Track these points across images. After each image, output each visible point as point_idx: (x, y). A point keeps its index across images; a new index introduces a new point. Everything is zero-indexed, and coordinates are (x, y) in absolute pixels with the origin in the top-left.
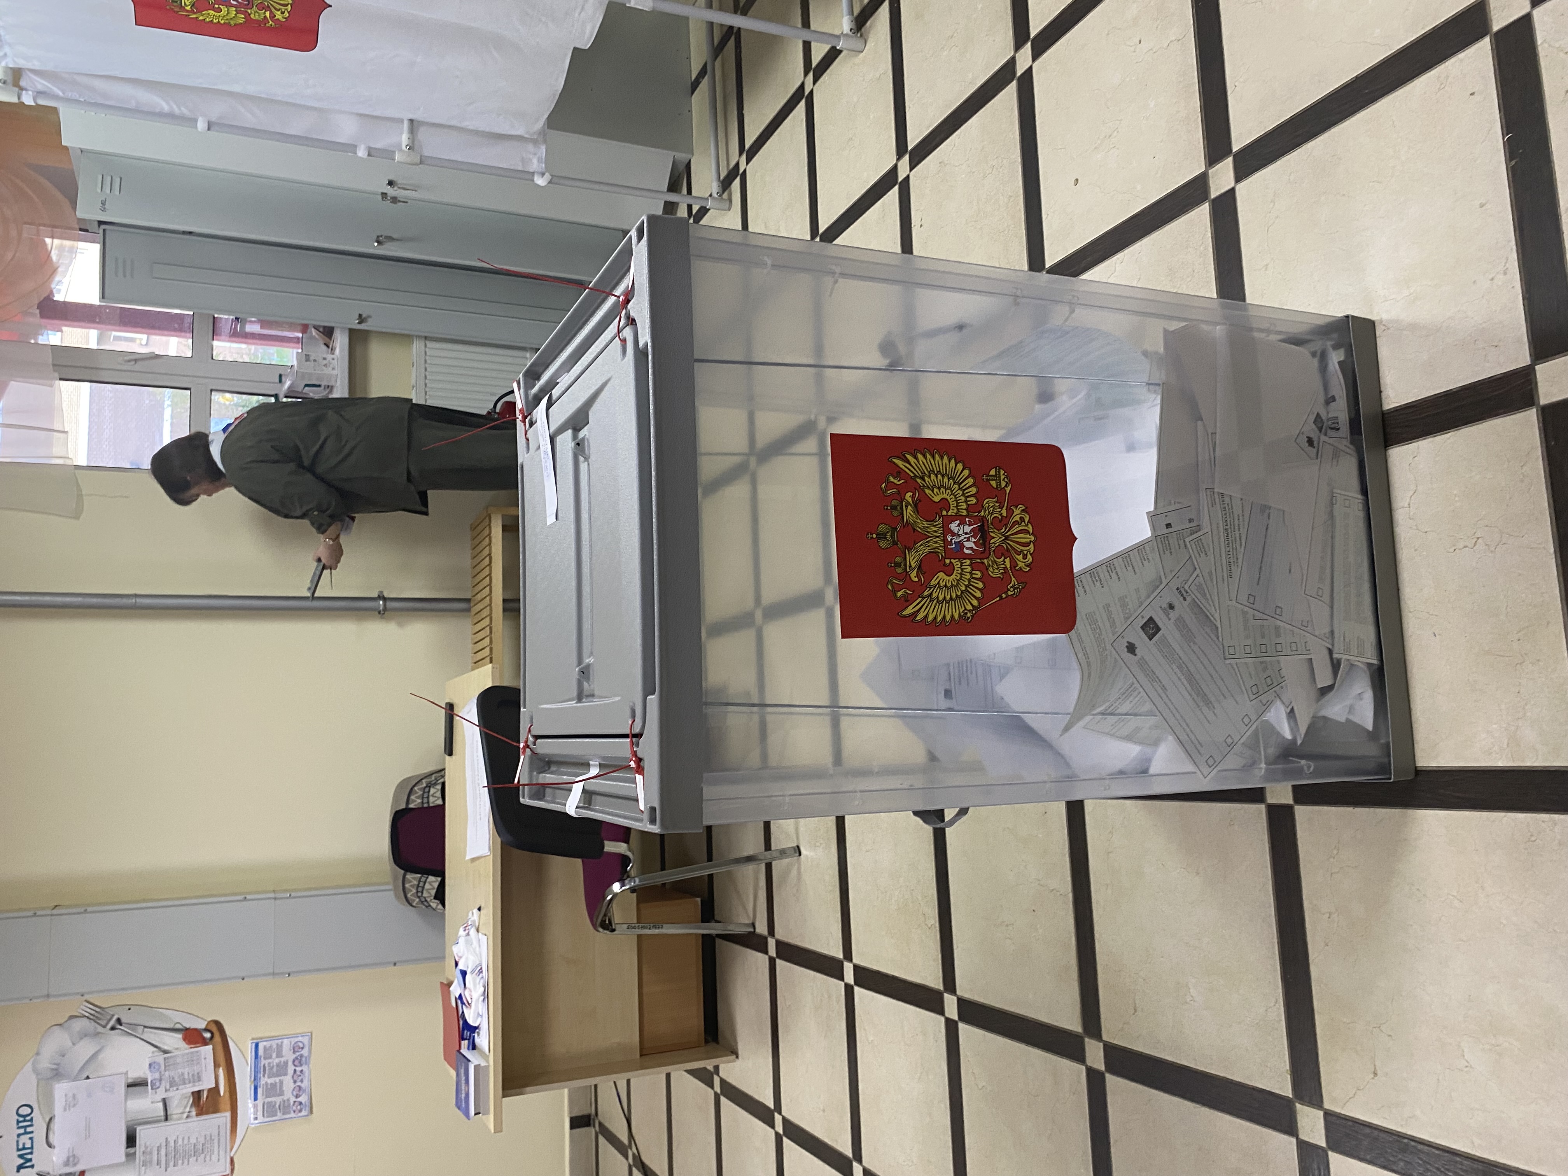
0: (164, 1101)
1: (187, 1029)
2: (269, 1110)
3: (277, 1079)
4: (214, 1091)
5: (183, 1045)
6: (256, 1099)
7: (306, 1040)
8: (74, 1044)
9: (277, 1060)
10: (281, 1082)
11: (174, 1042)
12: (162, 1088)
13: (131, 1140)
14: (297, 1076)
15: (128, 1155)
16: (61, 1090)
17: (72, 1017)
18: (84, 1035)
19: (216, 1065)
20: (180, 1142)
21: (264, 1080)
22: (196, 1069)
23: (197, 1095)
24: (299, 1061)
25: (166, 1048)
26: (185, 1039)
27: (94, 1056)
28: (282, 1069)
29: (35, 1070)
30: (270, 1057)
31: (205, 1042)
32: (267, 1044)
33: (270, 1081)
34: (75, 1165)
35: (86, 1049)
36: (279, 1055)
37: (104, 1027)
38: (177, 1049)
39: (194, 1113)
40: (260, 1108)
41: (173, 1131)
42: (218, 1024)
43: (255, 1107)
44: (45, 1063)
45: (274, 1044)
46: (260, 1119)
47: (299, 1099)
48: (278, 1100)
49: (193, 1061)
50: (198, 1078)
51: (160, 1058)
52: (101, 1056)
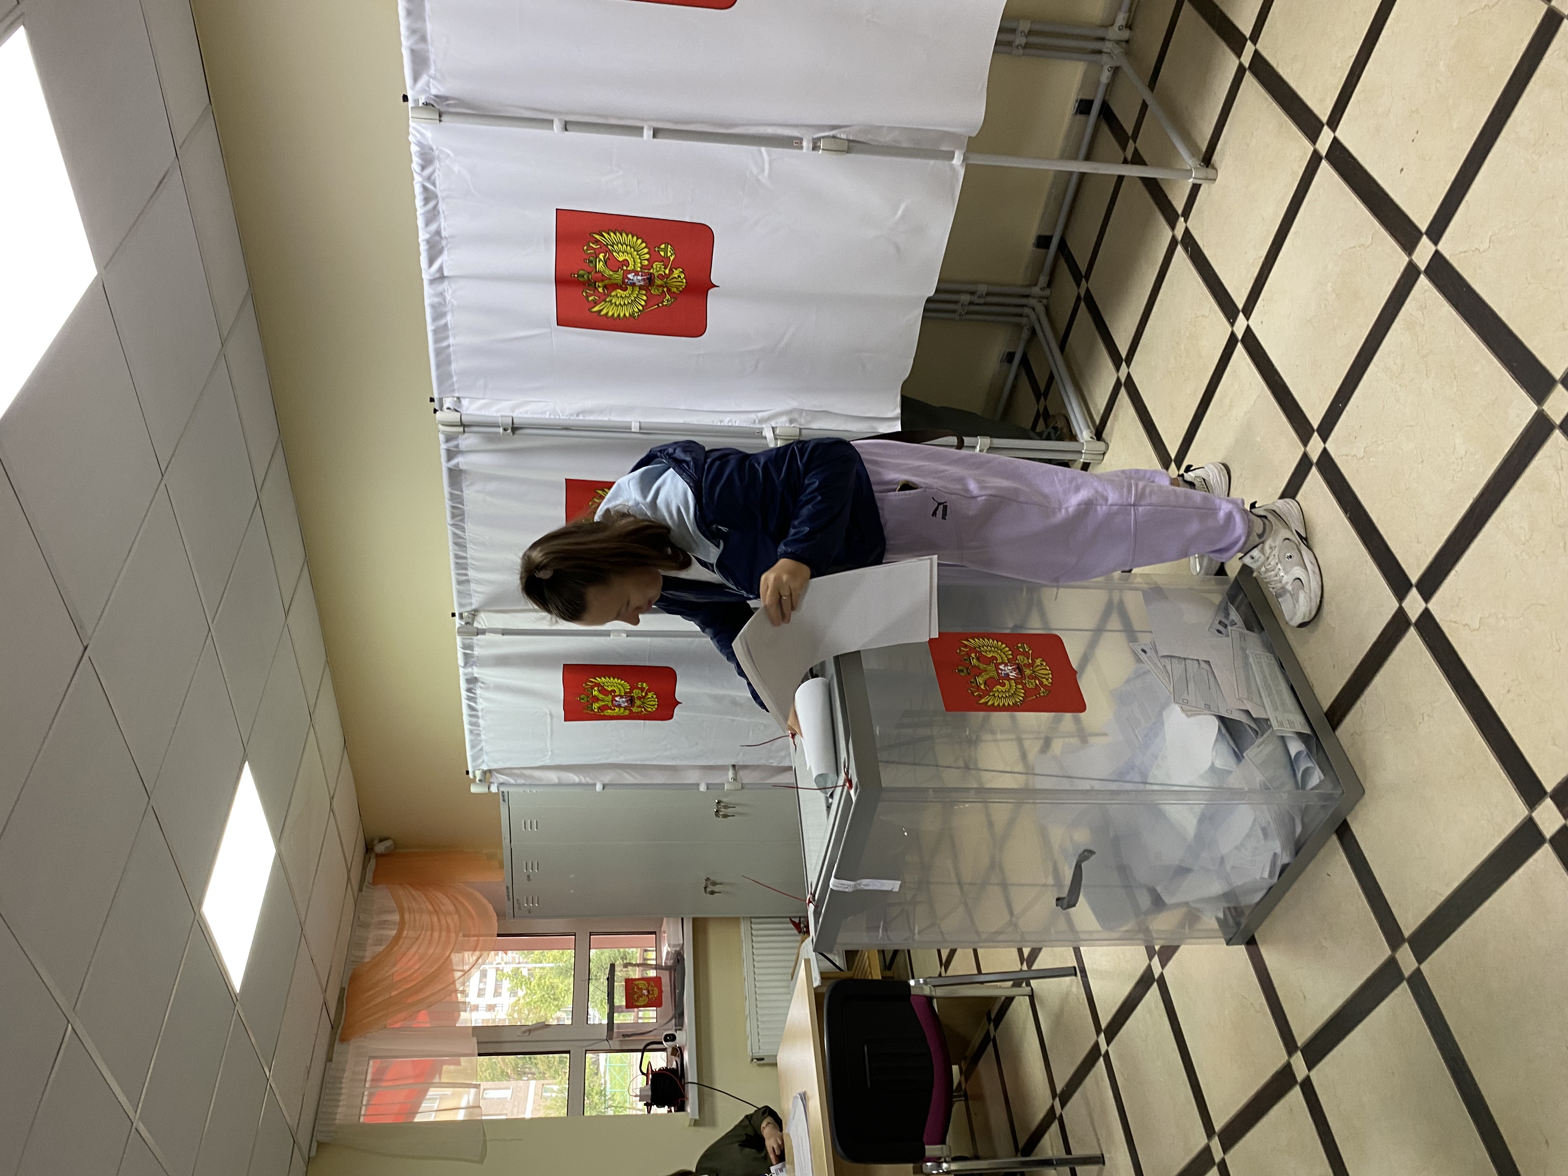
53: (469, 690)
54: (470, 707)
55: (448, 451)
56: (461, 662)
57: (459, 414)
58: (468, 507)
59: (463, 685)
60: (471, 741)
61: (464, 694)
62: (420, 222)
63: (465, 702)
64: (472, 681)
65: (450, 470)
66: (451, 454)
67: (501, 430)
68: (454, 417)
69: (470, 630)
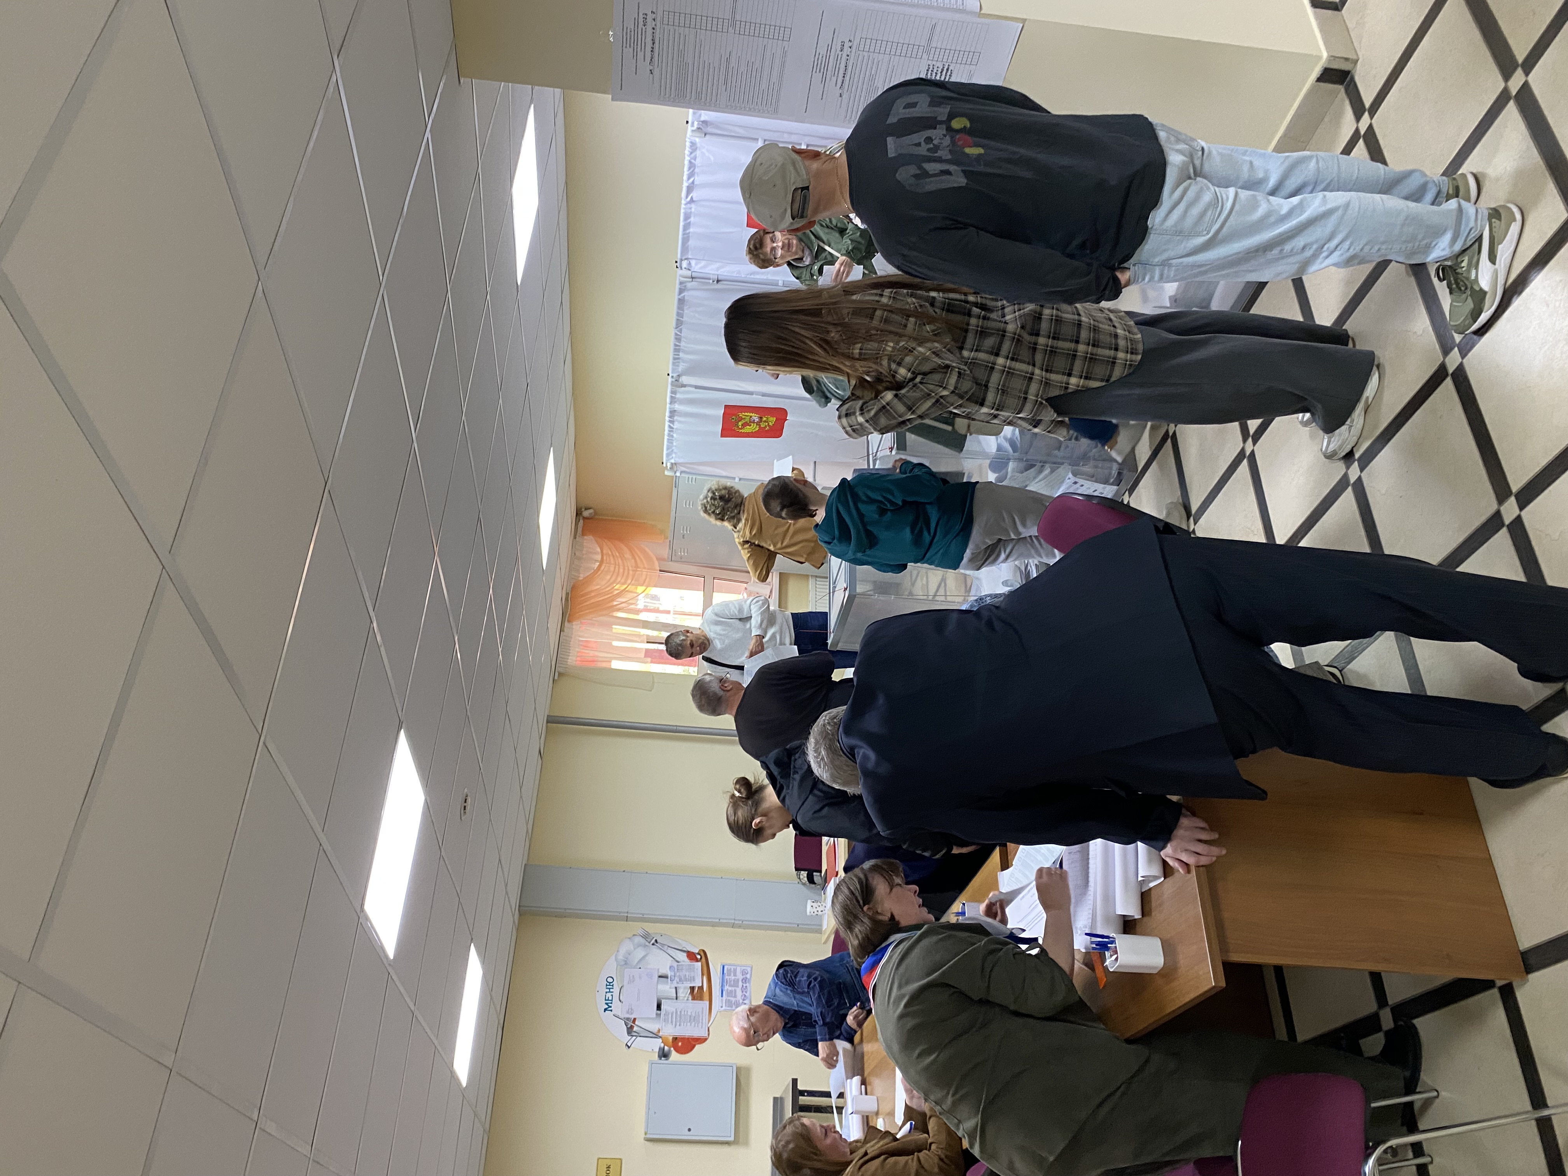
0: (676, 988)
1: (688, 952)
2: (729, 1004)
3: (733, 988)
4: (701, 988)
5: (686, 959)
6: (722, 996)
7: (749, 969)
8: (635, 949)
9: (733, 978)
10: (735, 991)
11: (683, 957)
12: (675, 982)
13: (659, 1007)
14: (744, 989)
15: (657, 1014)
16: (627, 971)
17: (634, 935)
18: (639, 945)
19: (703, 975)
20: (683, 1013)
21: (726, 987)
22: (692, 974)
23: (692, 988)
24: (745, 980)
25: (678, 959)
26: (688, 956)
27: (644, 957)
28: (735, 984)
29: (616, 959)
30: (730, 975)
31: (697, 960)
32: (729, 967)
33: (730, 988)
34: (632, 1014)
35: (640, 953)
36: (735, 975)
37: (649, 943)
38: (684, 961)
39: (690, 998)
40: (724, 1001)
41: (679, 1005)
42: (704, 951)
43: (722, 1000)
44: (621, 957)
45: (732, 968)
46: (724, 1007)
47: (745, 1002)
48: (733, 999)
49: (691, 969)
50: (693, 979)
51: (675, 964)
52: (647, 958)
53: (670, 417)
54: (670, 426)
55: (680, 289)
56: (668, 400)
57: (690, 272)
58: (685, 319)
59: (667, 414)
60: (668, 446)
61: (667, 419)
62: (685, 178)
63: (667, 424)
64: (673, 413)
65: (679, 300)
66: (681, 291)
67: (711, 281)
68: (689, 273)
69: (677, 384)
